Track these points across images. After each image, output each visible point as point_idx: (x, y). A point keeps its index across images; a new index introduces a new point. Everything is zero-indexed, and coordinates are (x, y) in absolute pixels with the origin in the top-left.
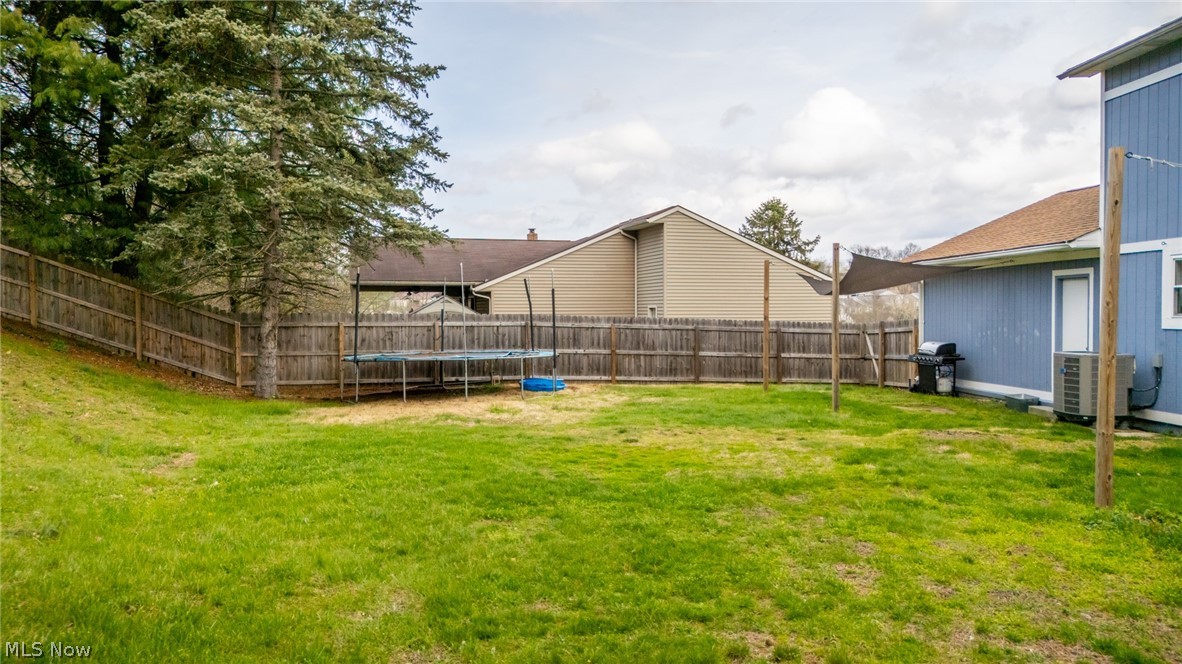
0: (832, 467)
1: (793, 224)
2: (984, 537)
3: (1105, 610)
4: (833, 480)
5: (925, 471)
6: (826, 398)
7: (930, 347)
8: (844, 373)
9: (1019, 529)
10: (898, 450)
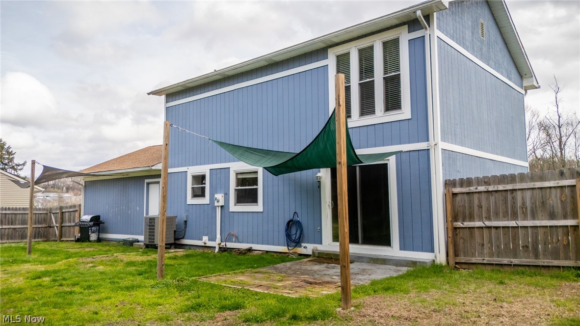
0: (23, 282)
1: (10, 153)
2: (105, 302)
3: (156, 320)
4: (22, 289)
5: (78, 277)
6: (24, 249)
7: (86, 218)
8: (37, 235)
9: (123, 295)
10: (64, 269)
